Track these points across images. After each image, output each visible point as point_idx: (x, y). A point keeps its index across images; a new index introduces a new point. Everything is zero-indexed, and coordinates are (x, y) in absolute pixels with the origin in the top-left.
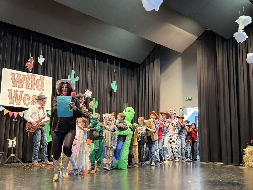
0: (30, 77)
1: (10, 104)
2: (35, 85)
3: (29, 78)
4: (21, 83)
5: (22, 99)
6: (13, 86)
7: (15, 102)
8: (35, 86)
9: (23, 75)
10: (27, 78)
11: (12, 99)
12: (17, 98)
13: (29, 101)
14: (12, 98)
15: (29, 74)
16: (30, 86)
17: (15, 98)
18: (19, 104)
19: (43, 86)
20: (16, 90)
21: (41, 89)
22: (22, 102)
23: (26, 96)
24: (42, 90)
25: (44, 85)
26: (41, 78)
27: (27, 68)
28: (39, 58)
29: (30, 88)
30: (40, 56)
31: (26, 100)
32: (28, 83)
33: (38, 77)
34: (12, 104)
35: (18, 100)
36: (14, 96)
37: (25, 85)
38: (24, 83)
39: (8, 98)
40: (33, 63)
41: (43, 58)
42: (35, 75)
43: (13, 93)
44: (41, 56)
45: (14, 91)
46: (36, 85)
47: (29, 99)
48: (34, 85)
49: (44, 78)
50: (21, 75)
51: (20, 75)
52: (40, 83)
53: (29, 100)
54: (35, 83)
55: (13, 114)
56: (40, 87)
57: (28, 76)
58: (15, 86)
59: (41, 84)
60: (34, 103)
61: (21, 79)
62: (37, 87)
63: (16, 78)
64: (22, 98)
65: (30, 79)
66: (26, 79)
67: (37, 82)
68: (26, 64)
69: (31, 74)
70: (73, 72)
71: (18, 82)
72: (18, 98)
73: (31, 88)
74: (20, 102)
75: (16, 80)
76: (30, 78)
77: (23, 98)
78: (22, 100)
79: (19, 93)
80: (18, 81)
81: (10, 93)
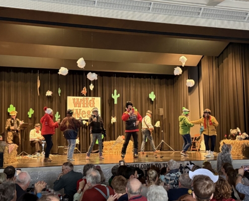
4: (80, 104)
6: (74, 107)
9: (80, 99)
10: (83, 100)
15: (85, 98)
16: (85, 105)
23: (83, 112)
25: (94, 103)
26: (93, 99)
28: (91, 86)
37: (82, 105)
40: (86, 90)
42: (88, 98)
45: (76, 109)
48: (88, 104)
53: (85, 114)
56: (92, 105)
60: (88, 115)
64: (81, 114)
67: (90, 102)
68: (82, 92)
70: (115, 91)
72: (78, 114)
79: (78, 110)
80: (77, 103)
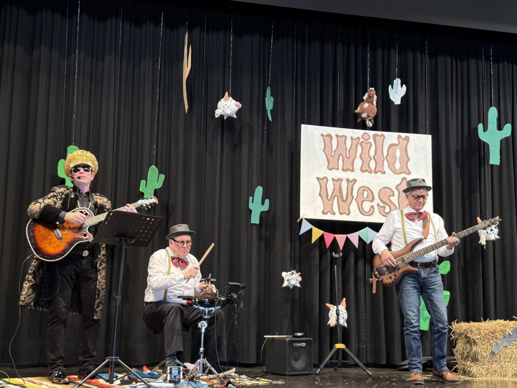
0: (371, 140)
1: (324, 213)
2: (385, 160)
3: (368, 143)
4: (349, 158)
5: (354, 200)
6: (328, 168)
7: (336, 209)
8: (386, 163)
9: (352, 138)
10: (363, 143)
11: (329, 200)
12: (342, 197)
13: (371, 204)
14: (329, 198)
15: (368, 134)
16: (373, 165)
17: (336, 198)
18: (347, 213)
19: (407, 160)
20: (336, 179)
21: (400, 168)
22: (354, 207)
23: (364, 190)
24: (404, 171)
25: (409, 159)
26: (400, 139)
27: (361, 117)
28: (392, 88)
29: (373, 169)
30: (395, 81)
31: (365, 202)
32: (365, 157)
33: (391, 137)
34: (329, 213)
35: (344, 201)
36: (333, 192)
37: (358, 163)
38: (356, 157)
39: (320, 198)
40: (375, 102)
41: (402, 86)
42: (382, 135)
43: (330, 186)
44: (397, 82)
45: (333, 179)
46: (387, 160)
47: (371, 198)
48: (383, 161)
49: (407, 139)
50: (346, 137)
51: (344, 138)
52: (398, 154)
53: (372, 201)
54: (385, 156)
55: (335, 239)
56: (398, 166)
57: (365, 140)
58: (333, 168)
59: (400, 157)
60: (384, 207)
61: (348, 150)
62: (390, 164)
63: (334, 149)
64: (353, 198)
65: (371, 145)
66: (359, 148)
67: (390, 151)
68: (359, 108)
69: (371, 133)
70: (493, 113)
71: (341, 156)
72: (345, 199)
73: (375, 169)
74: (350, 208)
75: (335, 151)
76: (370, 142)
77: (355, 198)
78: (354, 202)
79: (344, 185)
80: (341, 154)
81: (323, 187)
